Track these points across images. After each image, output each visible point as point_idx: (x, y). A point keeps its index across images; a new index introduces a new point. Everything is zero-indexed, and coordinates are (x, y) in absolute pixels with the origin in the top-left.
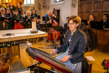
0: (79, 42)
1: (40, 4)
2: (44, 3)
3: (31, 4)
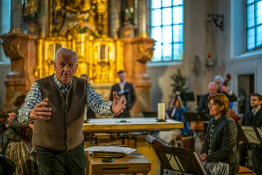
0: (223, 132)
1: (197, 58)
2: (209, 57)
3: (175, 58)
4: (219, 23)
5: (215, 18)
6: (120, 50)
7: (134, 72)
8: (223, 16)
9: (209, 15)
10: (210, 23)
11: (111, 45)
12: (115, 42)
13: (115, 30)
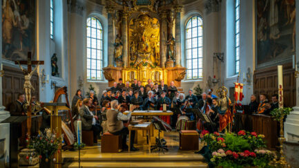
2: (215, 77)
4: (221, 58)
5: (219, 55)
6: (166, 74)
8: (223, 54)
11: (161, 71)
12: (163, 70)
13: (163, 63)
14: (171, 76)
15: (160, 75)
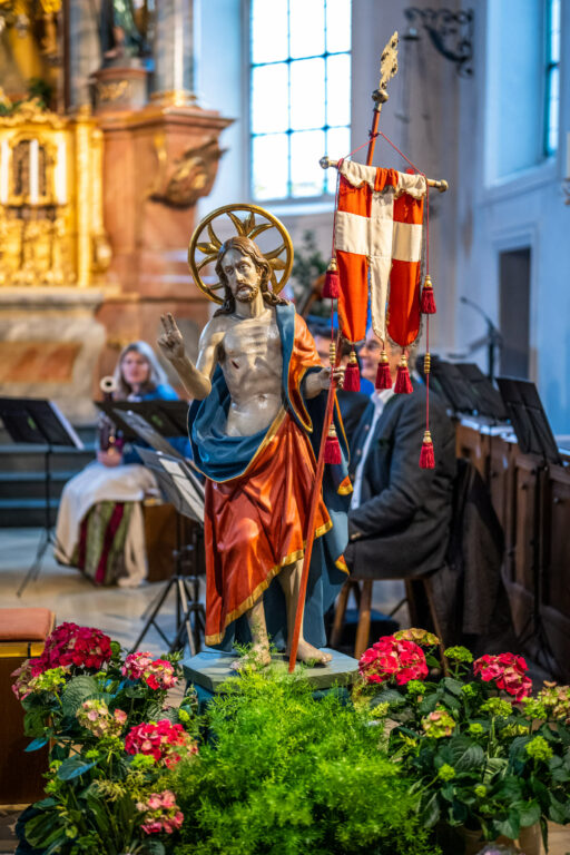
4: (450, 43)
5: (439, 24)
6: (90, 157)
7: (139, 244)
8: (470, 17)
9: (409, 15)
10: (413, 44)
11: (59, 139)
12: (71, 126)
13: (80, 82)
14: (125, 171)
15: (46, 162)
